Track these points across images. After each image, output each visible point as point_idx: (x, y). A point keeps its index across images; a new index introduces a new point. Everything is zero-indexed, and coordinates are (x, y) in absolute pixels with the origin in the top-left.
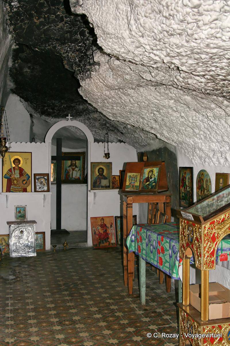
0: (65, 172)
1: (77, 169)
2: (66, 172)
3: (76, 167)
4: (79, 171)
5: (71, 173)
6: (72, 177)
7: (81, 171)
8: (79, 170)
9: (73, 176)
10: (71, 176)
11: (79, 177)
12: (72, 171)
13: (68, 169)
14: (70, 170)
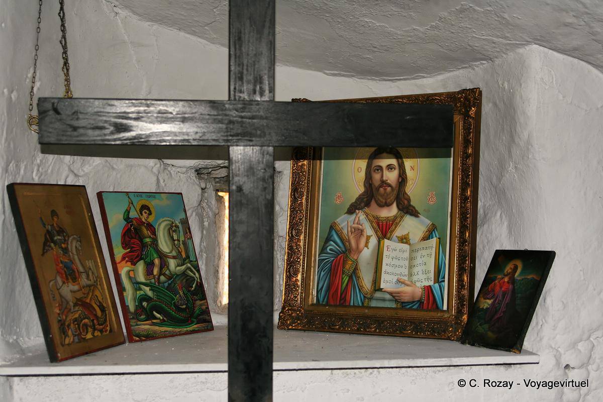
0: (323, 250)
1: (412, 227)
2: (332, 246)
3: (407, 209)
4: (434, 242)
5: (366, 254)
6: (376, 287)
7: (441, 242)
8: (427, 237)
9: (384, 277)
10: (366, 281)
11: (429, 289)
12: (373, 241)
13: (345, 222)
14: (359, 232)
